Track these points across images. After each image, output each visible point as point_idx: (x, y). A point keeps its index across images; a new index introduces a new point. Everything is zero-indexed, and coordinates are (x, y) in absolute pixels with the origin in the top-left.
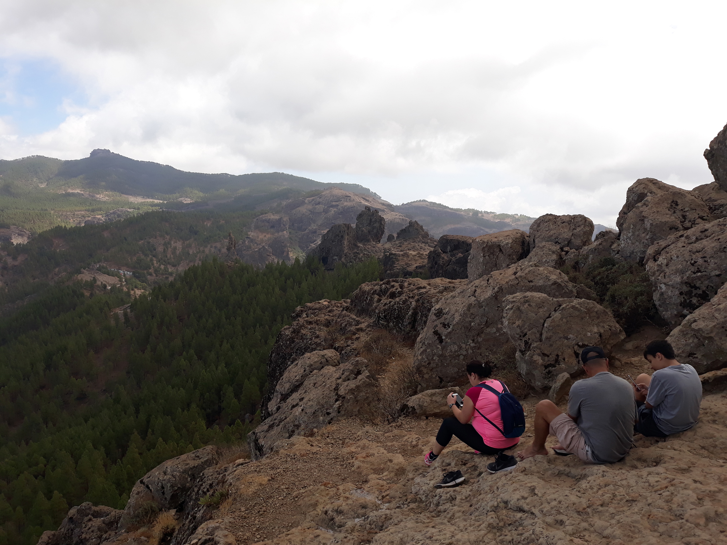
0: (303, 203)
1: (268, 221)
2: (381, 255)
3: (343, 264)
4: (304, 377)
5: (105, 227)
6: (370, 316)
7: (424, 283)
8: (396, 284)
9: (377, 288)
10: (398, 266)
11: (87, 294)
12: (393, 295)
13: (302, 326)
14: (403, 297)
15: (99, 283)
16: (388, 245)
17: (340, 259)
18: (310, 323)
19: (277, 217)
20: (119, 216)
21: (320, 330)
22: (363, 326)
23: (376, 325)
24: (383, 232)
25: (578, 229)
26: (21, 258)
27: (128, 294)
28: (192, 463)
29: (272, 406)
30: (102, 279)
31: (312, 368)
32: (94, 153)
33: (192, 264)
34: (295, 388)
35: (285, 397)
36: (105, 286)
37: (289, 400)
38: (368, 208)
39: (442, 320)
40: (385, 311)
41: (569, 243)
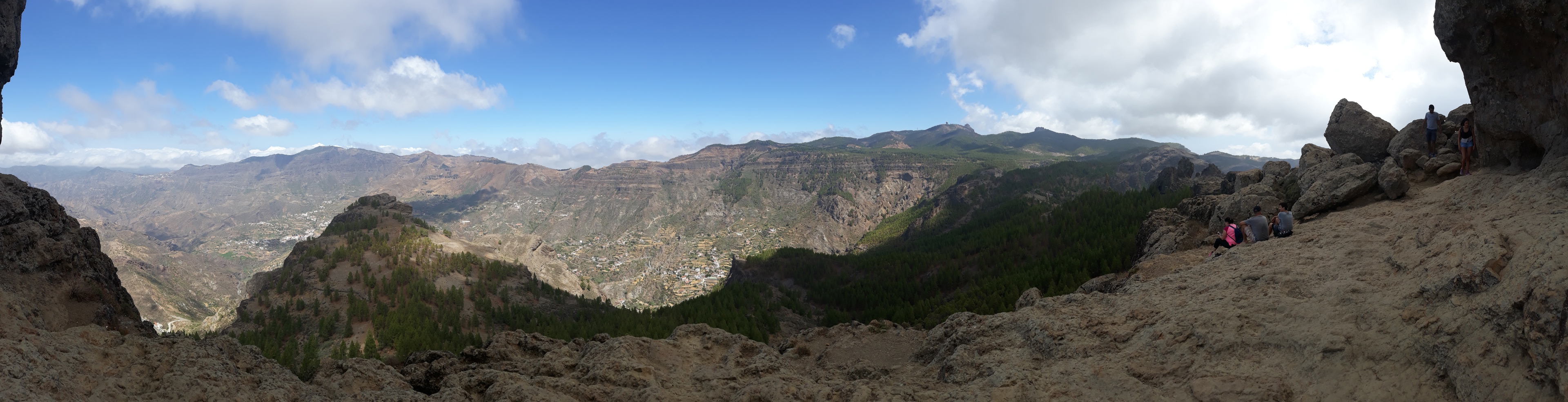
0: (1147, 155)
1: (1127, 166)
2: (1192, 185)
3: (1171, 190)
4: (1160, 236)
5: (1040, 169)
6: (1187, 215)
7: (1215, 197)
8: (1201, 199)
9: (1190, 201)
10: (1203, 190)
11: (1029, 204)
12: (1199, 204)
13: (1153, 220)
14: (1204, 204)
15: (1036, 199)
16: (1196, 179)
17: (1169, 188)
18: (1158, 219)
19: (1132, 164)
20: (1047, 163)
21: (1162, 222)
22: (1184, 220)
23: (1190, 219)
24: (1193, 172)
25: (1283, 167)
26: (998, 184)
27: (1050, 206)
28: (1105, 280)
29: (1146, 250)
30: (1038, 197)
31: (1163, 233)
32: (1037, 129)
33: (1084, 191)
34: (1156, 241)
35: (1151, 246)
36: (1039, 201)
37: (1154, 246)
38: (1184, 158)
39: (1220, 211)
40: (1195, 212)
41: (1279, 174)
